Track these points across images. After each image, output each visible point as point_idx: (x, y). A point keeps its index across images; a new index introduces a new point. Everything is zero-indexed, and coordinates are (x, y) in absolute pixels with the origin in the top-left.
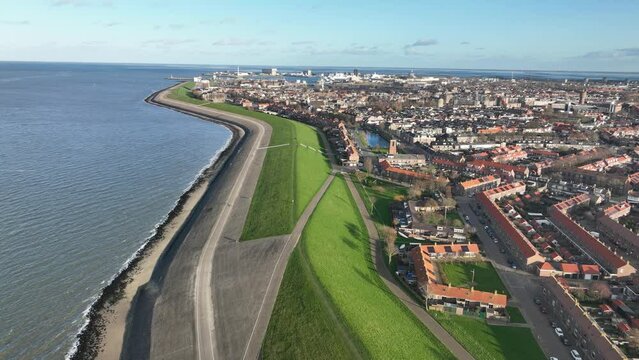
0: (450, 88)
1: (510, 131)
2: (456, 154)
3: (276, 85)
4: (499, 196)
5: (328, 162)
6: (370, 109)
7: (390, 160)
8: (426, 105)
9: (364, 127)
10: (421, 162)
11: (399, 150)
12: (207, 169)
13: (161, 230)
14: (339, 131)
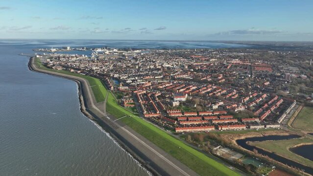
2: (136, 85)
5: (106, 89)
6: (114, 71)
9: (113, 78)
10: (127, 88)
11: (122, 85)
12: (79, 93)
14: (107, 80)
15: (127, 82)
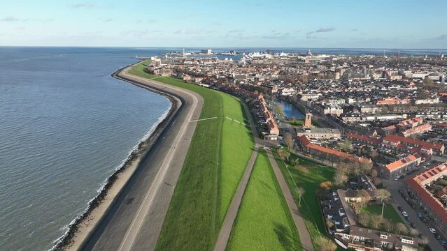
0: (340, 62)
1: (404, 102)
2: (364, 125)
3: (210, 62)
4: (428, 181)
5: (251, 134)
6: (282, 82)
7: (308, 134)
8: (327, 77)
9: (280, 98)
10: (337, 136)
11: (313, 123)
12: (142, 143)
13: (74, 228)
14: (259, 103)
15: (326, 111)
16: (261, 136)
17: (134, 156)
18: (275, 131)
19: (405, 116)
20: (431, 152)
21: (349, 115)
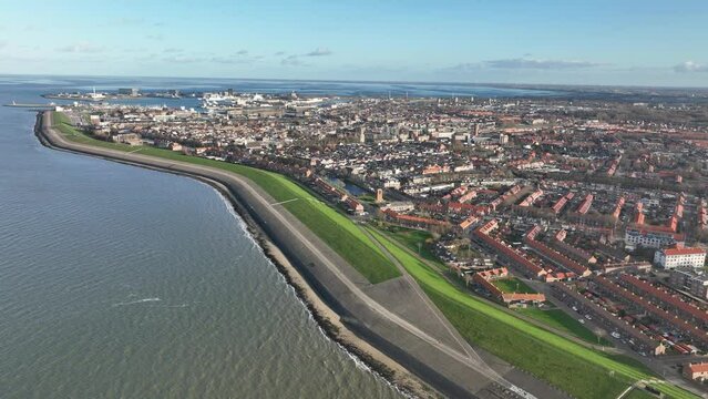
1: (445, 170)
2: (425, 196)
4: (488, 232)
5: (339, 212)
6: (307, 149)
7: (390, 208)
8: (350, 140)
10: (410, 207)
12: (248, 229)
15: (387, 185)
16: (350, 213)
17: (262, 243)
18: (360, 208)
19: (453, 185)
20: (483, 213)
21: (409, 188)
